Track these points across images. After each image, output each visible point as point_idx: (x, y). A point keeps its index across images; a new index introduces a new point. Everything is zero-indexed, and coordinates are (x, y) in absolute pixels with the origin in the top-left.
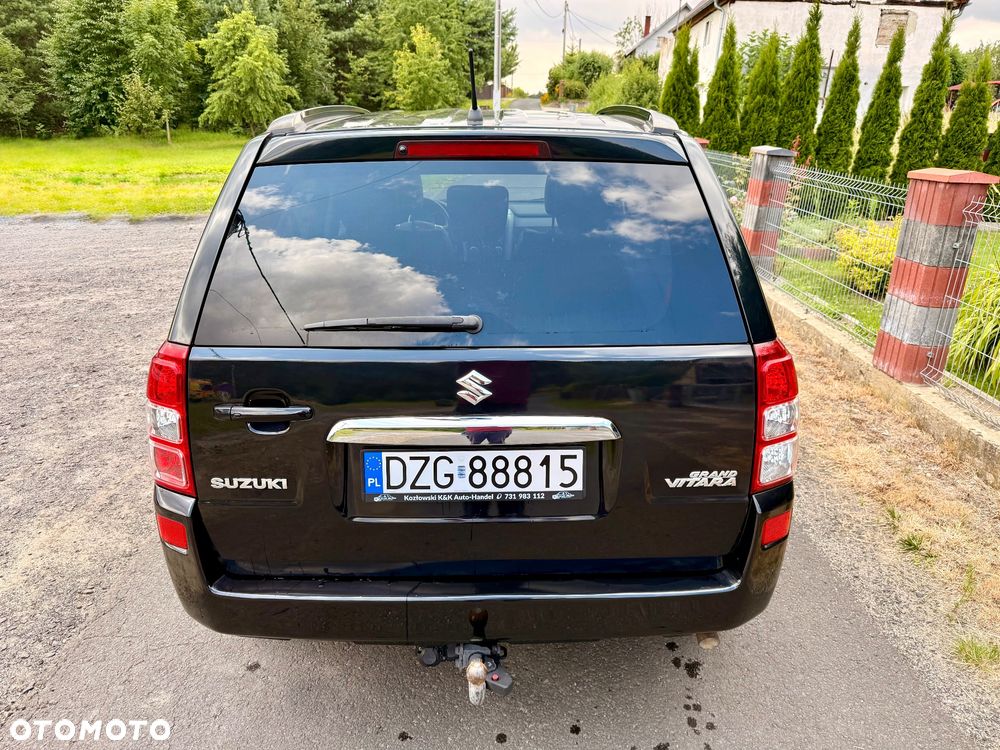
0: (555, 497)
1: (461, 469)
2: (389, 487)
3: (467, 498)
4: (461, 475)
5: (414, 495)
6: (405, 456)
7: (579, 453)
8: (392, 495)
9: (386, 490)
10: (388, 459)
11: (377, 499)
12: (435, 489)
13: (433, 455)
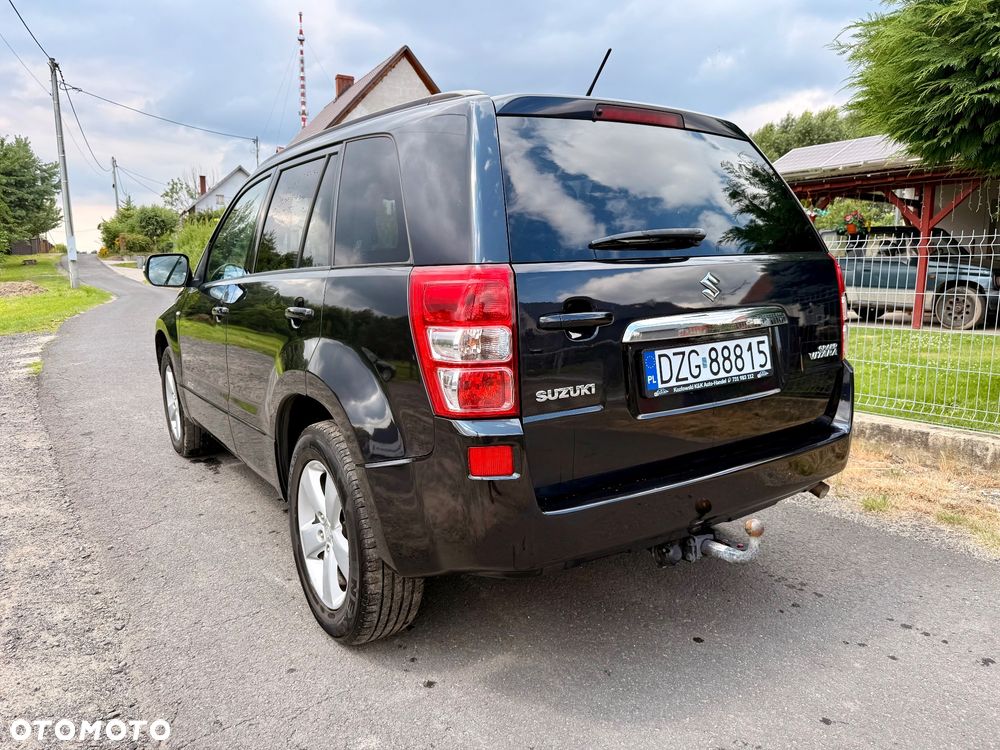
0: (759, 376)
1: (704, 360)
2: (663, 382)
3: (710, 384)
4: (705, 366)
5: (679, 387)
6: (669, 352)
7: (765, 338)
8: (666, 389)
9: (660, 386)
10: (660, 356)
11: (656, 394)
12: (691, 380)
13: (687, 350)
